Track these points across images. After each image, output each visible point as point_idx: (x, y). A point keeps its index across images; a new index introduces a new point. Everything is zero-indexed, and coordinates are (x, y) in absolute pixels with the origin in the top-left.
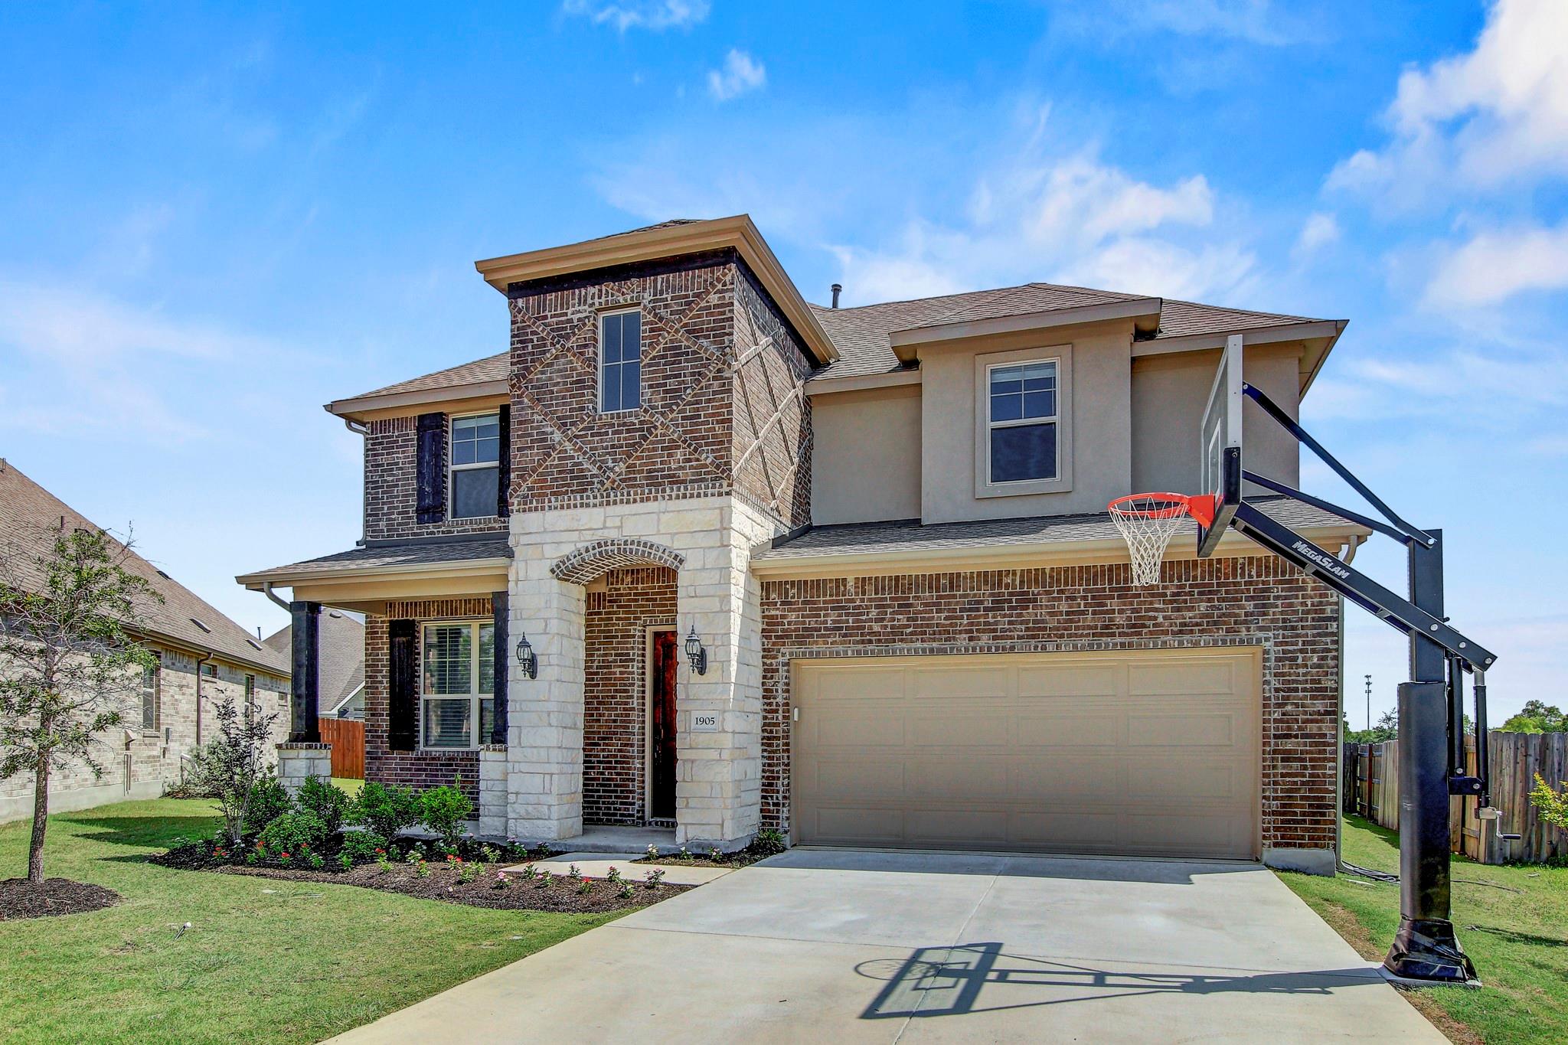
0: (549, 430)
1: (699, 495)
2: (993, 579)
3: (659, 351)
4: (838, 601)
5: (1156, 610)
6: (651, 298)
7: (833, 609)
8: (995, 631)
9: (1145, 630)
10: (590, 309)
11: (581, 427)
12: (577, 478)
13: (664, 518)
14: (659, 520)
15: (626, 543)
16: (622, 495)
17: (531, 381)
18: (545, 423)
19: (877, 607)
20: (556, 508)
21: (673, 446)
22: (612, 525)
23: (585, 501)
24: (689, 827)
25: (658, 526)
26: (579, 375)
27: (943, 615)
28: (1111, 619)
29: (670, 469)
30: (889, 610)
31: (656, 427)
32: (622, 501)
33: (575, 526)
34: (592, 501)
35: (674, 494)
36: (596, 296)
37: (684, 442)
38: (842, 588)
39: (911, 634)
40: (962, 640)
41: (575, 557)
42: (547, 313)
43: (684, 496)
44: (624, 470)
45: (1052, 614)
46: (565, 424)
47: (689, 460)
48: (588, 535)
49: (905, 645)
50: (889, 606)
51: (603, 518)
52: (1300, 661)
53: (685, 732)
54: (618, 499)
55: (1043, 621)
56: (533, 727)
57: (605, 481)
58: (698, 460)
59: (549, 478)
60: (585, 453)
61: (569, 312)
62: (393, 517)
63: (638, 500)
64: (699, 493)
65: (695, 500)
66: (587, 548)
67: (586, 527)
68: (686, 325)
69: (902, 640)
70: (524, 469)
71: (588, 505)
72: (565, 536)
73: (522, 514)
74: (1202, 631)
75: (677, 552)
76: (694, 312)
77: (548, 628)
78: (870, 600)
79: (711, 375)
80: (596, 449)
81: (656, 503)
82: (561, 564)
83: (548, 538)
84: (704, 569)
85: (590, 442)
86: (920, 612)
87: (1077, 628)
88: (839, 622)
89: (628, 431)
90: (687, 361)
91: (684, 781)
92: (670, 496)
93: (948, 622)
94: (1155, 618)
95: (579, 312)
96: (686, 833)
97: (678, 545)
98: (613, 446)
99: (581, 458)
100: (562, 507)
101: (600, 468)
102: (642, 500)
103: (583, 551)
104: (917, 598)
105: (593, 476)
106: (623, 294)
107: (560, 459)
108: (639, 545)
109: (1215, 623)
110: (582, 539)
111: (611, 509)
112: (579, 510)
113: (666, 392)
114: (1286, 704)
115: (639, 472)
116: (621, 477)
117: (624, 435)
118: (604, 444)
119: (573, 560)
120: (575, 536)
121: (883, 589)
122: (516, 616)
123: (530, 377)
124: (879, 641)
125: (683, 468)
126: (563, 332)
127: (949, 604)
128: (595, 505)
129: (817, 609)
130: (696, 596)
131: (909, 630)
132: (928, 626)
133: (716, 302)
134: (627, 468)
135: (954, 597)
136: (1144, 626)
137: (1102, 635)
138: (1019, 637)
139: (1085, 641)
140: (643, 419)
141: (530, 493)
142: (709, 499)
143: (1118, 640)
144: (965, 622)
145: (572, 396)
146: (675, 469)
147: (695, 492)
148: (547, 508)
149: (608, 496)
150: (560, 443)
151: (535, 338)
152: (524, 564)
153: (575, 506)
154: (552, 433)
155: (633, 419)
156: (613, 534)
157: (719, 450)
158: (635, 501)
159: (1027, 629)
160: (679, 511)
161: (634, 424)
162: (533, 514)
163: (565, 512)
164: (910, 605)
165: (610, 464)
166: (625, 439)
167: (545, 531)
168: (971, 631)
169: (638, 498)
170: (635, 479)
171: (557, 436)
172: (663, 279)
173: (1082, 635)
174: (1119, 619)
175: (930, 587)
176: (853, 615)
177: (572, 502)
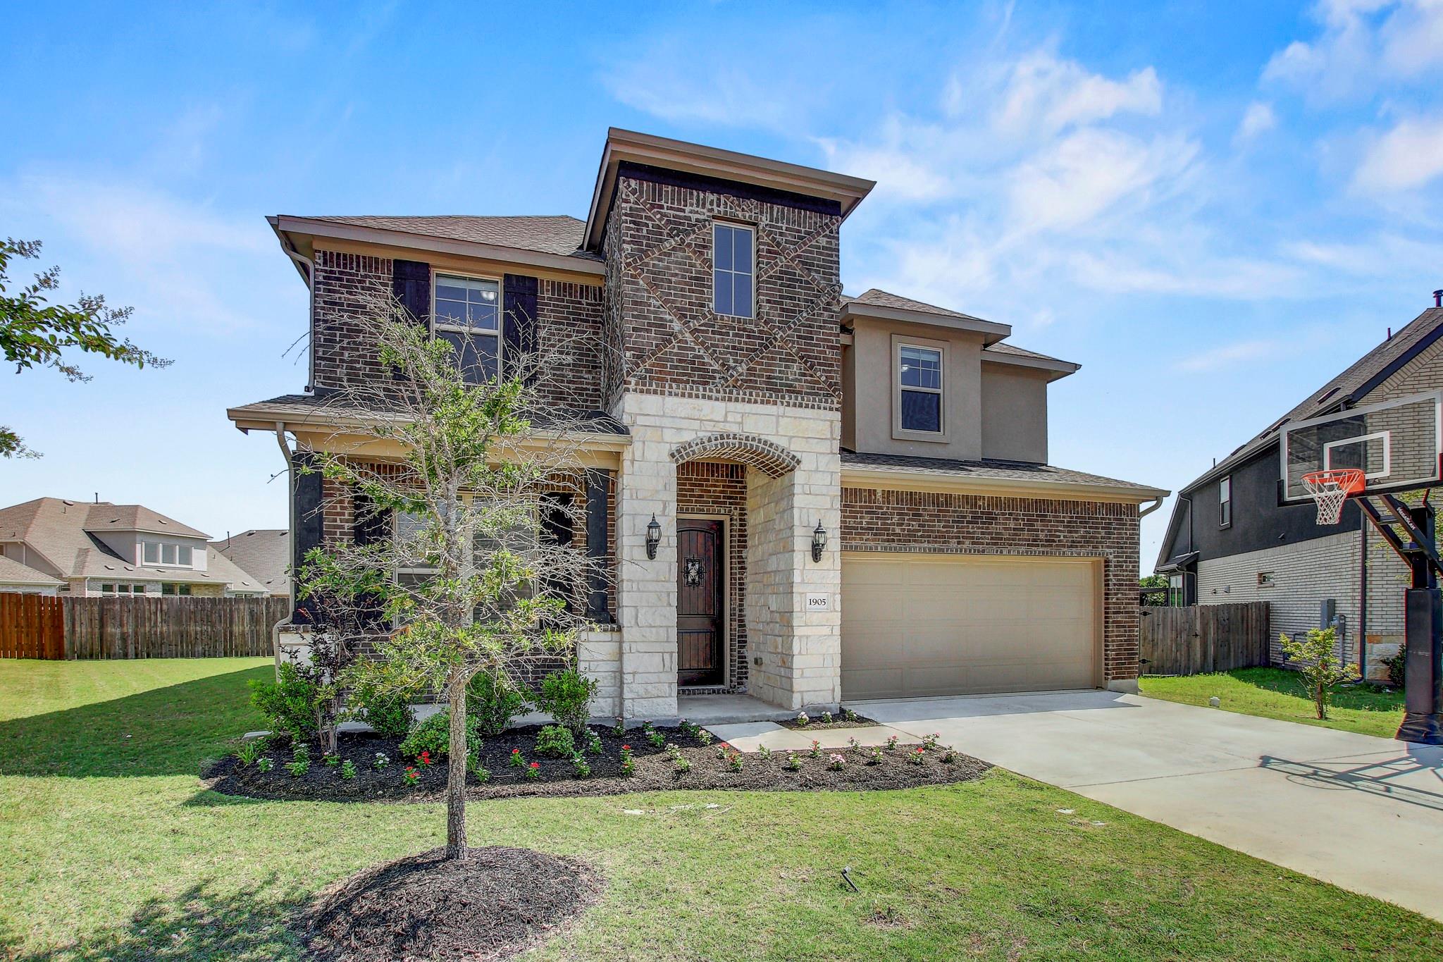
0: (668, 317)
1: (813, 407)
2: (971, 501)
3: (776, 272)
4: (871, 507)
5: (1060, 531)
6: (768, 222)
7: (867, 513)
8: (973, 538)
9: (1054, 544)
10: (709, 214)
11: (702, 322)
12: (699, 370)
13: (783, 421)
14: (778, 422)
15: (747, 438)
16: (745, 394)
17: (647, 264)
18: (662, 310)
19: (898, 514)
20: (676, 395)
21: (789, 359)
22: (733, 420)
23: (708, 393)
24: (805, 693)
25: (777, 428)
26: (698, 272)
27: (942, 524)
28: (1037, 535)
29: (787, 379)
30: (907, 517)
31: (775, 339)
32: (743, 400)
33: (696, 414)
34: (714, 394)
35: (792, 402)
36: (715, 203)
37: (802, 358)
38: (873, 497)
39: (921, 536)
40: (953, 543)
41: (697, 444)
42: (663, 203)
43: (801, 406)
44: (745, 372)
45: (1005, 529)
46: (685, 316)
47: (804, 375)
48: (709, 426)
49: (916, 545)
50: (907, 514)
51: (724, 412)
52: (1124, 568)
53: (801, 611)
54: (740, 397)
55: (1000, 534)
56: (651, 607)
57: (729, 378)
58: (811, 376)
59: (669, 364)
60: (707, 349)
61: (688, 209)
62: (358, 366)
63: (759, 401)
64: (814, 405)
65: (809, 411)
66: (710, 437)
67: (708, 418)
68: (799, 256)
69: (915, 541)
70: (641, 350)
71: (710, 398)
72: (685, 424)
73: (639, 395)
74: (1081, 546)
75: (795, 454)
76: (806, 247)
77: (667, 511)
78: (893, 509)
79: (822, 305)
80: (717, 346)
81: (775, 407)
82: (682, 450)
83: (666, 422)
84: (817, 471)
85: (711, 339)
86: (927, 521)
87: (1019, 540)
88: (871, 523)
89: (748, 337)
90: (800, 287)
91: (800, 653)
92: (788, 403)
93: (945, 530)
94: (1060, 536)
95: (697, 212)
96: (802, 699)
97: (795, 447)
98: (734, 347)
99: (702, 351)
100: (683, 395)
101: (723, 365)
102: (762, 402)
103: (705, 440)
104: (925, 510)
105: (714, 371)
106: (743, 210)
107: (680, 348)
108: (759, 442)
109: (1088, 542)
110: (703, 429)
111: (732, 405)
112: (701, 402)
113: (782, 310)
114: (1118, 593)
115: (759, 376)
116: (742, 377)
117: (744, 339)
118: (726, 344)
119: (695, 448)
120: (696, 425)
121: (902, 500)
122: (632, 496)
123: (646, 260)
124: (900, 540)
125: (800, 381)
126: (681, 227)
127: (945, 516)
128: (717, 399)
129: (854, 512)
130: (810, 494)
131: (919, 534)
132: (932, 531)
133: (824, 244)
134: (748, 370)
135: (948, 511)
136: (1054, 541)
137: (1032, 545)
138: (988, 544)
139: (1023, 549)
140: (761, 328)
141: (648, 375)
142: (822, 411)
143: (1041, 549)
144: (955, 530)
145: (691, 291)
146: (792, 380)
147: (810, 403)
148: (667, 393)
149: (731, 392)
150: (681, 332)
151: (650, 223)
152: (641, 444)
153: (697, 396)
154: (671, 321)
155: (752, 327)
156: (734, 429)
157: (830, 372)
158: (756, 402)
159: (992, 538)
160: (795, 418)
161: (754, 332)
162: (652, 397)
163: (686, 400)
164: (920, 515)
165: (731, 363)
166: (746, 343)
167: (663, 416)
168: (959, 537)
169: (759, 399)
170: (756, 382)
171: (677, 326)
172: (778, 209)
173: (1022, 545)
174: (1042, 536)
175: (933, 503)
176: (881, 519)
177: (694, 392)
